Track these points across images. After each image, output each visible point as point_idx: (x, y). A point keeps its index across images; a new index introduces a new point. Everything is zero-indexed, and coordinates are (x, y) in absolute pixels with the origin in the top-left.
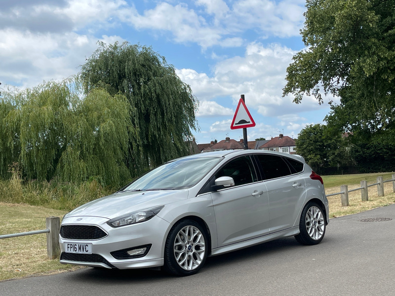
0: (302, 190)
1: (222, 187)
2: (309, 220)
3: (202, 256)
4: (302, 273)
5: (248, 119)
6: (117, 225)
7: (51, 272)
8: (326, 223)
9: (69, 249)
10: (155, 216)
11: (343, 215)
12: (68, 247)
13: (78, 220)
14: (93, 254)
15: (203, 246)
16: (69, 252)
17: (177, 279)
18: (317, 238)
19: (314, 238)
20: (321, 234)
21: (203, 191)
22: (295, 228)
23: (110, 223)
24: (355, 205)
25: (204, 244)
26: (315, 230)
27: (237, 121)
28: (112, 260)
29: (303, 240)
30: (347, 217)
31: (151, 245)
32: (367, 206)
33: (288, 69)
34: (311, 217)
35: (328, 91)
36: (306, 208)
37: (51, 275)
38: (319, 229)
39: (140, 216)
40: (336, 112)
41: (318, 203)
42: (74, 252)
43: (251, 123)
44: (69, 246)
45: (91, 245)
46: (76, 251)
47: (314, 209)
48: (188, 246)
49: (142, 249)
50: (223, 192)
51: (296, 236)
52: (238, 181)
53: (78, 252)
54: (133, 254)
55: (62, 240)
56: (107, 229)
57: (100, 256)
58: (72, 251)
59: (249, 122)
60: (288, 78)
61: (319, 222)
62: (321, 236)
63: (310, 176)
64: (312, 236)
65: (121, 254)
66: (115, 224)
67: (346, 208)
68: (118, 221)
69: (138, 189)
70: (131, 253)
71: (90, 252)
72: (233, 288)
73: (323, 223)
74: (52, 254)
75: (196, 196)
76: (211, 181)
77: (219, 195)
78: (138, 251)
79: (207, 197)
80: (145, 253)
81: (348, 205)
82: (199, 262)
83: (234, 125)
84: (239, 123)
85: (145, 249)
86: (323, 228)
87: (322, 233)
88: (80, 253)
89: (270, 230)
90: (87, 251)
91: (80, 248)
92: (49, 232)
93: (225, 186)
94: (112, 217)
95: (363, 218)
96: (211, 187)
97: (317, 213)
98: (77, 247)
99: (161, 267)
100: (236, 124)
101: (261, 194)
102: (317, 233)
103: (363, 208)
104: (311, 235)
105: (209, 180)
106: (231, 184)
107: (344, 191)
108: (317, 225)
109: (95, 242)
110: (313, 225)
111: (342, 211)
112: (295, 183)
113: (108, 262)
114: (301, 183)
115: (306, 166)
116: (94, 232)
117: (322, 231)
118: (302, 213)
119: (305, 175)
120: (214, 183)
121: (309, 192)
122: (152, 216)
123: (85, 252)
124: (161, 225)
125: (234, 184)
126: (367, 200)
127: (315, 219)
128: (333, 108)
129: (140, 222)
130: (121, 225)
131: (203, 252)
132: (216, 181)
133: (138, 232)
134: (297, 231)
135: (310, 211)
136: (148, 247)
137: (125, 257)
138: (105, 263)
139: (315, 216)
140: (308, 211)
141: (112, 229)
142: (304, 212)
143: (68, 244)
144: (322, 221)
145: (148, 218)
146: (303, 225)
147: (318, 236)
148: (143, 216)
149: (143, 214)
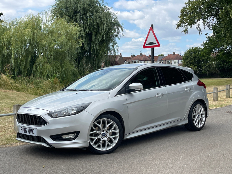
0: (192, 93)
1: (134, 90)
2: (195, 114)
3: (117, 140)
4: (190, 156)
5: (155, 42)
6: (55, 116)
8: (206, 116)
9: (22, 131)
10: (84, 111)
11: (214, 108)
12: (21, 130)
13: (28, 111)
14: (37, 136)
15: (118, 133)
16: (22, 133)
18: (200, 126)
19: (197, 126)
20: (202, 124)
21: (119, 93)
22: (184, 120)
23: (50, 115)
24: (222, 101)
25: (118, 131)
26: (199, 121)
27: (147, 43)
28: (51, 142)
29: (190, 127)
31: (79, 132)
32: (230, 102)
33: (181, 10)
34: (196, 111)
35: (206, 26)
36: (193, 105)
38: (201, 120)
39: (73, 110)
40: (210, 40)
41: (202, 102)
42: (25, 134)
43: (157, 44)
44: (22, 129)
45: (36, 130)
46: (26, 133)
47: (199, 106)
49: (73, 135)
50: (135, 94)
51: (185, 125)
52: (147, 86)
53: (27, 134)
54: (66, 138)
55: (18, 124)
56: (48, 119)
57: (42, 138)
58: (24, 133)
59: (156, 44)
60: (181, 17)
61: (202, 115)
62: (202, 125)
63: (197, 83)
64: (197, 125)
65: (57, 137)
66: (54, 115)
67: (216, 103)
68: (56, 114)
69: (74, 89)
70: (65, 137)
71: (35, 135)
73: (204, 116)
75: (115, 97)
76: (127, 85)
77: (132, 96)
78: (70, 136)
79: (123, 97)
80: (75, 137)
81: (217, 100)
82: (114, 145)
83: (146, 46)
84: (149, 44)
85: (75, 134)
86: (204, 119)
87: (203, 123)
88: (29, 134)
89: (167, 121)
90: (34, 134)
91: (29, 131)
92: (15, 115)
93: (136, 90)
94: (52, 109)
95: (228, 111)
96: (127, 90)
97: (200, 109)
98: (27, 130)
99: (87, 148)
100: (147, 45)
101: (162, 95)
102: (200, 123)
103: (228, 103)
104: (195, 124)
105: (125, 85)
106: (141, 89)
107: (216, 91)
108: (200, 117)
109: (39, 128)
110: (197, 117)
111: (214, 104)
112: (186, 88)
113: (48, 143)
114: (191, 88)
115: (194, 76)
116: (38, 120)
117: (203, 122)
118: (190, 110)
119: (193, 83)
120: (129, 87)
121: (195, 95)
122: (82, 110)
123: (32, 134)
124: (88, 118)
125: (143, 89)
126: (230, 97)
127: (199, 113)
128: (208, 37)
129: (72, 115)
130: (58, 116)
131: (118, 137)
132: (130, 85)
133: (71, 122)
134: (186, 122)
135: (196, 107)
136: (77, 133)
137: (60, 139)
138: (46, 143)
139: (199, 111)
140: (195, 108)
141: (52, 119)
142: (192, 109)
143: (21, 128)
144: (204, 114)
145: (78, 112)
146: (191, 118)
147: (201, 125)
148: (75, 110)
149: (75, 109)
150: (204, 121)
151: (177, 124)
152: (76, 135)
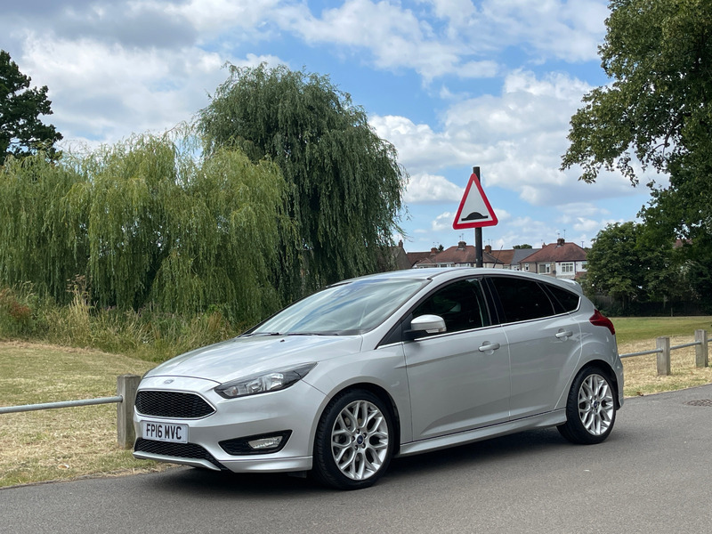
0: (575, 343)
1: (423, 333)
2: (584, 399)
3: (382, 456)
5: (485, 212)
6: (232, 395)
7: (120, 472)
8: (617, 406)
9: (150, 432)
10: (300, 381)
11: (656, 392)
12: (148, 430)
13: (166, 383)
14: (189, 444)
15: (385, 438)
16: (149, 437)
17: (336, 494)
18: (598, 431)
19: (592, 432)
20: (606, 426)
21: (388, 339)
22: (557, 413)
23: (221, 390)
24: (682, 374)
25: (386, 434)
26: (596, 416)
27: (464, 215)
28: (222, 456)
29: (572, 434)
30: (664, 396)
31: (291, 431)
32: (704, 377)
34: (590, 393)
35: (648, 161)
36: (580, 376)
37: (120, 477)
38: (603, 416)
39: (274, 380)
40: (661, 201)
41: (602, 368)
42: (158, 439)
43: (490, 219)
44: (150, 428)
45: (186, 427)
46: (160, 437)
47: (595, 378)
48: (357, 436)
49: (275, 439)
50: (425, 342)
51: (560, 427)
52: (454, 324)
53: (163, 438)
54: (258, 447)
55: (138, 417)
56: (215, 400)
57: (201, 447)
58: (154, 437)
59: (487, 217)
61: (604, 404)
62: (606, 429)
63: (591, 319)
64: (590, 428)
65: (237, 445)
66: (229, 392)
67: (665, 380)
68: (235, 388)
69: (276, 332)
70: (256, 445)
71: (184, 440)
72: (431, 516)
73: (611, 404)
74: (125, 440)
75: (376, 348)
76: (405, 322)
77: (418, 347)
78: (268, 442)
79: (396, 350)
80: (279, 446)
81: (669, 373)
82: (377, 467)
83: (460, 222)
84: (468, 218)
85: (280, 438)
86: (610, 414)
87: (608, 423)
88: (167, 440)
89: (510, 414)
90: (180, 438)
91: (167, 433)
92: (122, 401)
93: (429, 332)
94: (224, 379)
95: (693, 399)
96: (404, 333)
97: (600, 387)
98: (163, 430)
99: (308, 471)
100: (463, 220)
101: (497, 348)
102: (599, 424)
103: (697, 380)
104: (587, 427)
105: (401, 320)
106: (440, 329)
107: (663, 348)
108: (600, 408)
109: (193, 423)
110: (592, 408)
111: (658, 383)
112: (560, 330)
113: (214, 459)
114: (572, 331)
115: (583, 300)
116: (191, 405)
117: (608, 420)
118: (572, 387)
119: (580, 318)
120: (410, 326)
121: (586, 348)
122: (295, 381)
123: (175, 440)
124: (310, 398)
125: (444, 330)
126: (706, 365)
127: (595, 397)
128: (654, 194)
129: (272, 390)
130: (239, 394)
131: (384, 448)
132: (413, 322)
133: (269, 408)
134: (563, 418)
135: (587, 382)
136: (285, 435)
137: (246, 451)
138: (209, 460)
139: (596, 393)
140: (584, 382)
141: (223, 400)
142: (576, 384)
143: (148, 425)
144: (610, 401)
145: (287, 384)
146: (573, 407)
147: (601, 428)
148: (279, 380)
149: (278, 377)
150: (611, 418)
151: (537, 423)
152: (282, 440)
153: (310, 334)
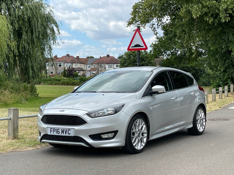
0: (196, 97)
3: (145, 140)
5: (142, 44)
6: (94, 116)
7: (24, 149)
8: (206, 121)
10: (121, 111)
12: (51, 131)
13: (61, 111)
14: (74, 136)
15: (146, 133)
16: (52, 134)
18: (201, 130)
19: (199, 130)
21: (145, 95)
22: (190, 123)
23: (89, 115)
25: (146, 132)
27: (133, 45)
28: (90, 141)
38: (202, 124)
39: (108, 111)
42: (57, 134)
43: (144, 47)
44: (51, 130)
45: (73, 130)
47: (201, 110)
48: (138, 133)
49: (110, 134)
53: (60, 134)
56: (87, 118)
57: (81, 137)
58: (55, 134)
62: (203, 129)
63: (198, 88)
65: (96, 137)
66: (92, 115)
68: (94, 114)
70: (104, 136)
71: (72, 135)
74: (12, 136)
75: (142, 98)
80: (113, 136)
82: (144, 145)
83: (130, 48)
84: (135, 46)
85: (113, 134)
87: (204, 127)
88: (63, 135)
89: (179, 124)
90: (70, 134)
91: (63, 132)
93: (159, 92)
94: (90, 110)
98: (60, 131)
100: (132, 47)
101: (176, 99)
106: (164, 91)
108: (202, 121)
109: (77, 128)
110: (200, 121)
112: (192, 92)
113: (87, 142)
115: (195, 81)
123: (67, 135)
127: (200, 117)
129: (109, 115)
130: (96, 116)
131: (145, 137)
132: (153, 88)
136: (116, 132)
137: (100, 139)
138: (84, 143)
140: (198, 112)
141: (91, 119)
143: (51, 129)
144: (204, 119)
145: (116, 112)
148: (111, 111)
149: (111, 109)
150: (204, 125)
151: (185, 127)
153: (112, 92)
